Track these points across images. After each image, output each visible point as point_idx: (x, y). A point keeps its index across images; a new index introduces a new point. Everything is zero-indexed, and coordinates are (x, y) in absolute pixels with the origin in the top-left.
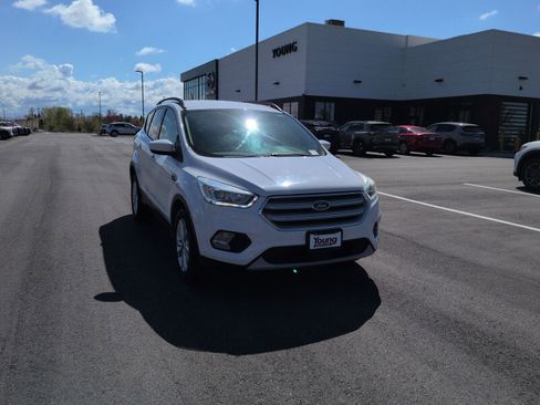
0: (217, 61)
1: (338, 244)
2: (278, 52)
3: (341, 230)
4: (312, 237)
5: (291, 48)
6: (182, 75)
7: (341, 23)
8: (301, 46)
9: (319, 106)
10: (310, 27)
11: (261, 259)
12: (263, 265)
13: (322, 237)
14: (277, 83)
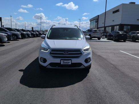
0: (98, 15)
1: (70, 63)
2: (114, 12)
3: (71, 60)
4: (62, 61)
5: (117, 11)
6: (90, 20)
7: (134, 3)
8: (121, 10)
9: (125, 27)
10: (123, 5)
11: (49, 65)
12: (49, 67)
13: (65, 61)
14: (113, 21)
